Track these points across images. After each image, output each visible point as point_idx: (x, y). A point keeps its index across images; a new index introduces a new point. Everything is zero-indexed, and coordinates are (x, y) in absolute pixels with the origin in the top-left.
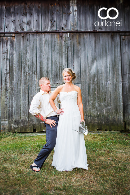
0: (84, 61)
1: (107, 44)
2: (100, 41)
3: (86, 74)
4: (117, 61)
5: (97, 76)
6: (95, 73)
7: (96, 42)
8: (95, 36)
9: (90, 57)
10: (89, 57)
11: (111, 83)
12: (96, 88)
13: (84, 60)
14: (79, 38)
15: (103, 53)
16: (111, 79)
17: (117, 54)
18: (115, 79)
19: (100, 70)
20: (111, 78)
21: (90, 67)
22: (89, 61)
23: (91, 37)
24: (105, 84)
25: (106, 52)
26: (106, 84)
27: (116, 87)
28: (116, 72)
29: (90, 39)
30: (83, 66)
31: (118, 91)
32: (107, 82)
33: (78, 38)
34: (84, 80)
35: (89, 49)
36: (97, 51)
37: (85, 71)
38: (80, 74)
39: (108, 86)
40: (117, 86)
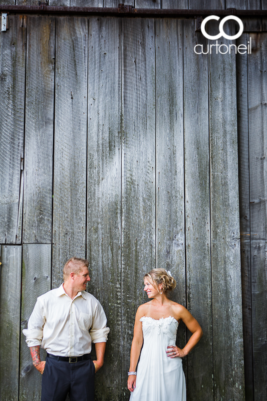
0: (71, 144)
1: (179, 68)
2: (144, 53)
3: (74, 202)
4: (220, 143)
5: (129, 211)
6: (117, 195)
7: (129, 58)
8: (123, 31)
9: (98, 126)
10: (95, 124)
11: (191, 246)
12: (121, 265)
13: (71, 137)
14: (53, 38)
15: (158, 109)
16: (189, 225)
17: (219, 115)
18: (208, 227)
19: (141, 183)
20: (188, 220)
21: (95, 171)
22: (93, 143)
23: (104, 33)
24: (164, 249)
25: (172, 102)
26: (170, 246)
27: (214, 261)
28: (215, 191)
29: (100, 45)
30: (66, 163)
31: (222, 282)
32: (171, 239)
33: (46, 39)
34: (68, 228)
35: (96, 88)
36: (132, 96)
37: (74, 187)
38: (49, 202)
39: (175, 258)
40: (216, 259)
